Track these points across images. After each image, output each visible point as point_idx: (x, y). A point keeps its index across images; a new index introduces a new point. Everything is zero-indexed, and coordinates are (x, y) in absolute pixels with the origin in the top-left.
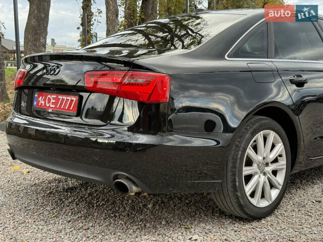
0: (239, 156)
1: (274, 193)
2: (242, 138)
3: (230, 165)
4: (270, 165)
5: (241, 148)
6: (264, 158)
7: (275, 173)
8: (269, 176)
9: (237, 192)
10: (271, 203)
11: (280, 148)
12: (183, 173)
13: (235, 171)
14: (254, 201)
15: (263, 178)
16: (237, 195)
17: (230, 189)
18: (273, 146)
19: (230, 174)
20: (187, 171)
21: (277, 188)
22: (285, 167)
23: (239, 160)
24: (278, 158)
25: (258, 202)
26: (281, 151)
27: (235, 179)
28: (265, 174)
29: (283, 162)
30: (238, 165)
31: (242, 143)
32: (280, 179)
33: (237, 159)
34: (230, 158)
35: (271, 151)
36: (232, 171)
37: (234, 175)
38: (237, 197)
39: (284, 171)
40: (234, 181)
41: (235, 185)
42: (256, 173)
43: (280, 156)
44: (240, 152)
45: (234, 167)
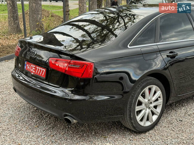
0: (133, 102)
1: (155, 118)
2: (135, 92)
3: (128, 106)
4: (153, 103)
5: (135, 98)
6: (149, 100)
7: (155, 107)
8: (152, 109)
9: (132, 120)
10: (152, 123)
11: (159, 93)
12: (105, 109)
13: (131, 110)
14: (142, 124)
15: (148, 111)
16: (132, 122)
17: (128, 119)
18: (155, 92)
19: (128, 111)
20: (107, 108)
21: (156, 115)
22: (162, 103)
23: (133, 104)
24: (158, 98)
25: (145, 124)
26: (160, 95)
27: (131, 114)
28: (149, 108)
29: (161, 101)
30: (132, 107)
31: (135, 94)
32: (159, 110)
33: (132, 103)
34: (129, 103)
35: (153, 96)
36: (129, 110)
37: (130, 112)
38: (132, 123)
39: (161, 105)
40: (130, 115)
41: (131, 117)
42: (144, 109)
43: (159, 97)
44: (134, 100)
45: (130, 107)
